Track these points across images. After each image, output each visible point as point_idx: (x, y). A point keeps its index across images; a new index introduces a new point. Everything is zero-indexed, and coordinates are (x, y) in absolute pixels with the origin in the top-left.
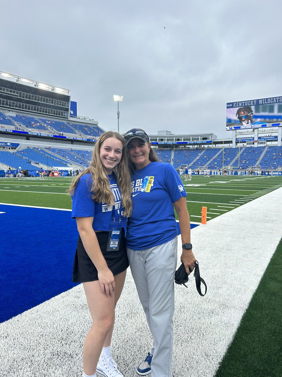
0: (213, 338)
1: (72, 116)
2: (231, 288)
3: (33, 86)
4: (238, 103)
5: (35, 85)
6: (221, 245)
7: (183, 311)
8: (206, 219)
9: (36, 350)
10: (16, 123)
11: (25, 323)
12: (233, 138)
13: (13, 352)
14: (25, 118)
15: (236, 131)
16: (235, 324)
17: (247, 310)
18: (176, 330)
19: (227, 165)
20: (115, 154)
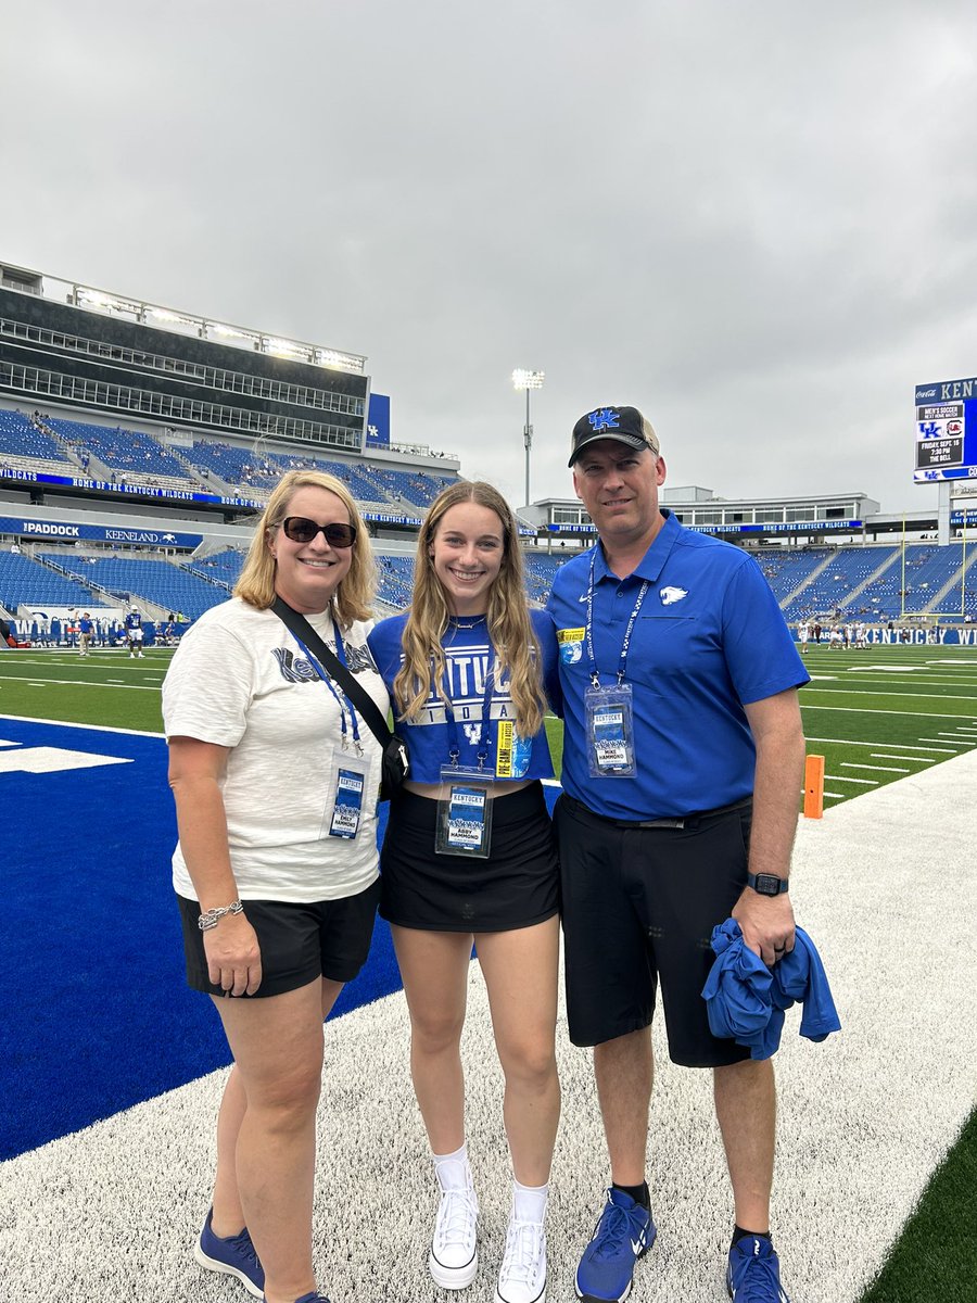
0: (805, 1255)
1: (372, 442)
2: (894, 1062)
3: (250, 348)
4: (959, 385)
5: (256, 344)
6: (871, 899)
7: (699, 1140)
8: (821, 800)
9: (153, 1248)
10: (192, 469)
11: (134, 1146)
12: (942, 509)
13: (76, 1246)
14: (221, 451)
15: (951, 486)
16: (899, 1205)
17: (951, 1153)
18: (667, 1212)
19: (919, 607)
20: (480, 552)
